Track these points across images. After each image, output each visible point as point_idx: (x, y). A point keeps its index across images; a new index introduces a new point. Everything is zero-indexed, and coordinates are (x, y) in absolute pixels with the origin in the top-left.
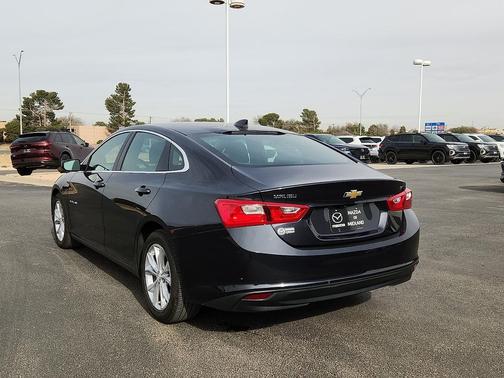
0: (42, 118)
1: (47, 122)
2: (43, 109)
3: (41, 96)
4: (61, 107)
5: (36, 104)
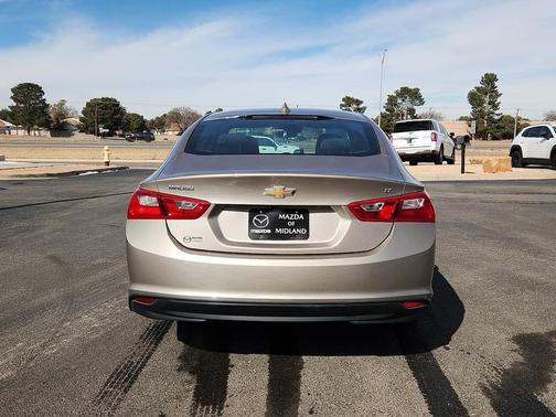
0: (403, 115)
1: (407, 118)
3: (405, 92)
4: (422, 102)
5: (399, 101)
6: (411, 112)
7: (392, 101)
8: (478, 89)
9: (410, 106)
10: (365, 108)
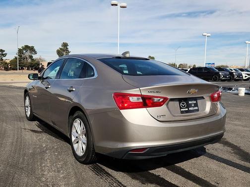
0: (27, 58)
1: (29, 60)
2: (27, 54)
3: (27, 48)
4: (36, 53)
5: (24, 52)
6: (31, 57)
7: (20, 51)
8: (61, 49)
9: (30, 54)
10: (6, 54)
